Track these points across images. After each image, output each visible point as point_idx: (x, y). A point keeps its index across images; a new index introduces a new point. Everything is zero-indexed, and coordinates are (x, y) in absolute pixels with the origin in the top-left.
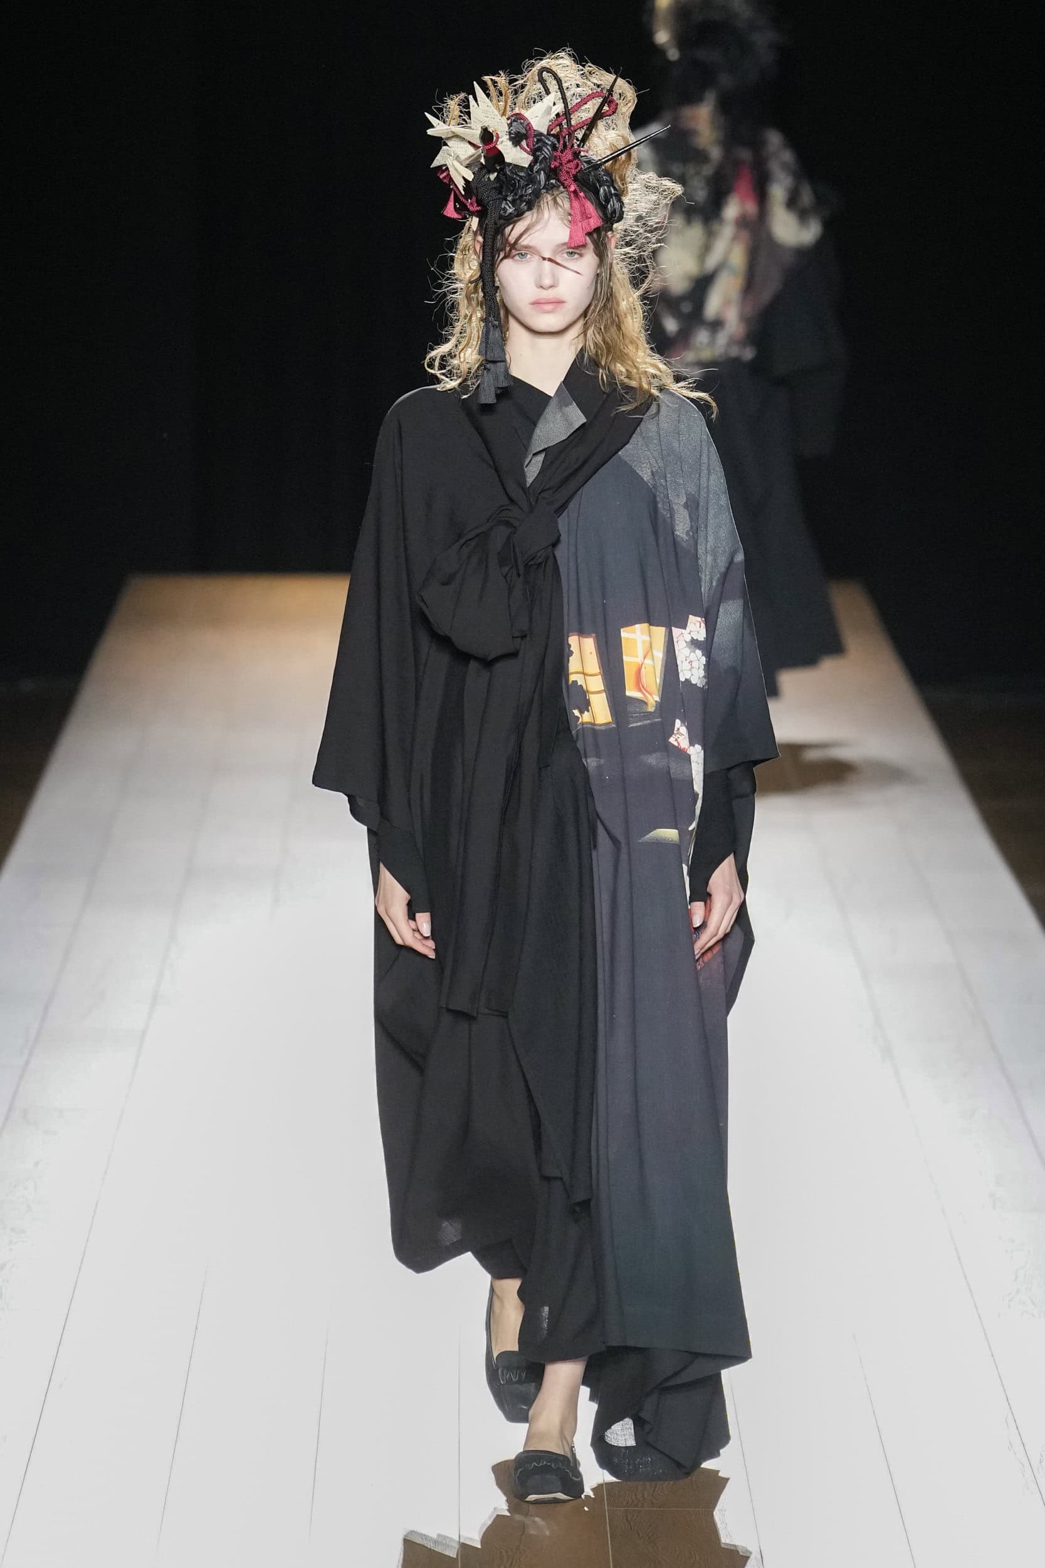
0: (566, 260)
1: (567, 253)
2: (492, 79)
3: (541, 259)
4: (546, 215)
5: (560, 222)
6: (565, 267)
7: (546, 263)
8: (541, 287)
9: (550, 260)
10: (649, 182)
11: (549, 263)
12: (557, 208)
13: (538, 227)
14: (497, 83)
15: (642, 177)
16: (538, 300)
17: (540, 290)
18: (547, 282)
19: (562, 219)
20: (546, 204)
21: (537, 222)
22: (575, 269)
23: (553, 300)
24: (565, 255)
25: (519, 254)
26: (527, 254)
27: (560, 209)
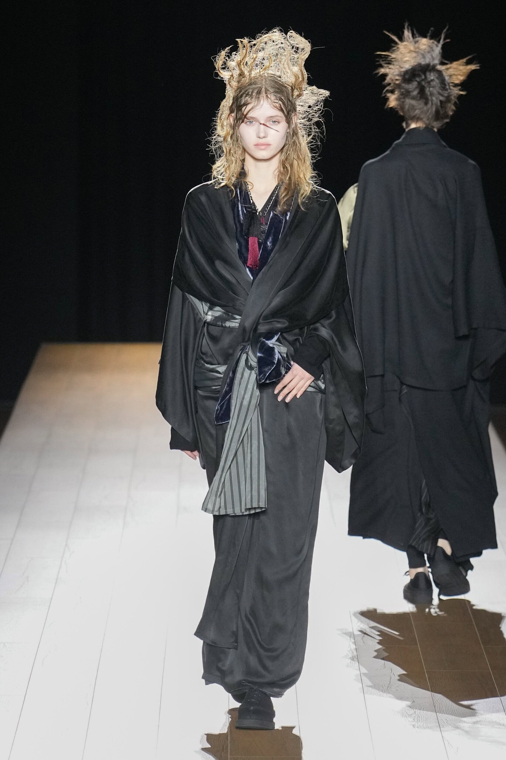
0: (271, 125)
1: (272, 121)
2: (240, 40)
3: (260, 124)
4: (262, 102)
5: (269, 106)
6: (271, 128)
7: (262, 126)
8: (260, 138)
9: (264, 124)
10: (313, 91)
11: (263, 126)
12: (268, 99)
13: (258, 107)
14: (243, 42)
15: (310, 88)
16: (258, 144)
17: (258, 139)
18: (262, 135)
19: (270, 104)
20: (262, 97)
21: (257, 105)
22: (275, 129)
23: (265, 144)
24: (271, 122)
25: (249, 121)
26: (253, 121)
27: (269, 99)
